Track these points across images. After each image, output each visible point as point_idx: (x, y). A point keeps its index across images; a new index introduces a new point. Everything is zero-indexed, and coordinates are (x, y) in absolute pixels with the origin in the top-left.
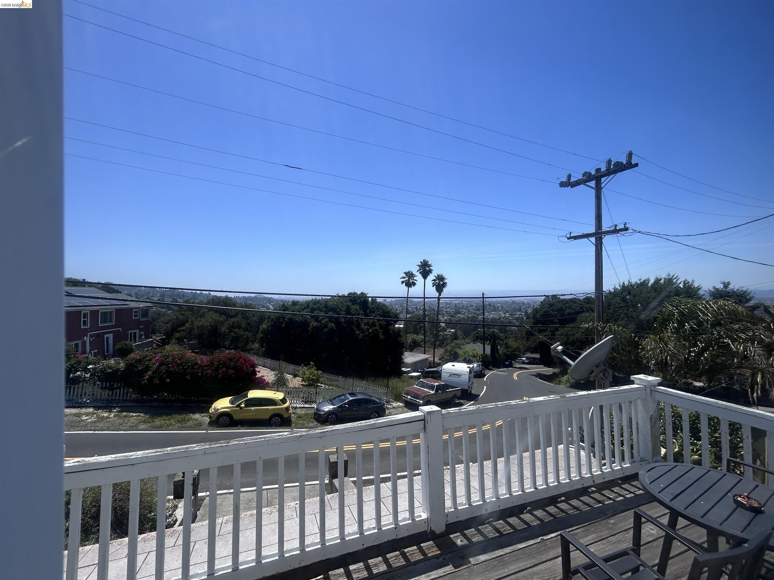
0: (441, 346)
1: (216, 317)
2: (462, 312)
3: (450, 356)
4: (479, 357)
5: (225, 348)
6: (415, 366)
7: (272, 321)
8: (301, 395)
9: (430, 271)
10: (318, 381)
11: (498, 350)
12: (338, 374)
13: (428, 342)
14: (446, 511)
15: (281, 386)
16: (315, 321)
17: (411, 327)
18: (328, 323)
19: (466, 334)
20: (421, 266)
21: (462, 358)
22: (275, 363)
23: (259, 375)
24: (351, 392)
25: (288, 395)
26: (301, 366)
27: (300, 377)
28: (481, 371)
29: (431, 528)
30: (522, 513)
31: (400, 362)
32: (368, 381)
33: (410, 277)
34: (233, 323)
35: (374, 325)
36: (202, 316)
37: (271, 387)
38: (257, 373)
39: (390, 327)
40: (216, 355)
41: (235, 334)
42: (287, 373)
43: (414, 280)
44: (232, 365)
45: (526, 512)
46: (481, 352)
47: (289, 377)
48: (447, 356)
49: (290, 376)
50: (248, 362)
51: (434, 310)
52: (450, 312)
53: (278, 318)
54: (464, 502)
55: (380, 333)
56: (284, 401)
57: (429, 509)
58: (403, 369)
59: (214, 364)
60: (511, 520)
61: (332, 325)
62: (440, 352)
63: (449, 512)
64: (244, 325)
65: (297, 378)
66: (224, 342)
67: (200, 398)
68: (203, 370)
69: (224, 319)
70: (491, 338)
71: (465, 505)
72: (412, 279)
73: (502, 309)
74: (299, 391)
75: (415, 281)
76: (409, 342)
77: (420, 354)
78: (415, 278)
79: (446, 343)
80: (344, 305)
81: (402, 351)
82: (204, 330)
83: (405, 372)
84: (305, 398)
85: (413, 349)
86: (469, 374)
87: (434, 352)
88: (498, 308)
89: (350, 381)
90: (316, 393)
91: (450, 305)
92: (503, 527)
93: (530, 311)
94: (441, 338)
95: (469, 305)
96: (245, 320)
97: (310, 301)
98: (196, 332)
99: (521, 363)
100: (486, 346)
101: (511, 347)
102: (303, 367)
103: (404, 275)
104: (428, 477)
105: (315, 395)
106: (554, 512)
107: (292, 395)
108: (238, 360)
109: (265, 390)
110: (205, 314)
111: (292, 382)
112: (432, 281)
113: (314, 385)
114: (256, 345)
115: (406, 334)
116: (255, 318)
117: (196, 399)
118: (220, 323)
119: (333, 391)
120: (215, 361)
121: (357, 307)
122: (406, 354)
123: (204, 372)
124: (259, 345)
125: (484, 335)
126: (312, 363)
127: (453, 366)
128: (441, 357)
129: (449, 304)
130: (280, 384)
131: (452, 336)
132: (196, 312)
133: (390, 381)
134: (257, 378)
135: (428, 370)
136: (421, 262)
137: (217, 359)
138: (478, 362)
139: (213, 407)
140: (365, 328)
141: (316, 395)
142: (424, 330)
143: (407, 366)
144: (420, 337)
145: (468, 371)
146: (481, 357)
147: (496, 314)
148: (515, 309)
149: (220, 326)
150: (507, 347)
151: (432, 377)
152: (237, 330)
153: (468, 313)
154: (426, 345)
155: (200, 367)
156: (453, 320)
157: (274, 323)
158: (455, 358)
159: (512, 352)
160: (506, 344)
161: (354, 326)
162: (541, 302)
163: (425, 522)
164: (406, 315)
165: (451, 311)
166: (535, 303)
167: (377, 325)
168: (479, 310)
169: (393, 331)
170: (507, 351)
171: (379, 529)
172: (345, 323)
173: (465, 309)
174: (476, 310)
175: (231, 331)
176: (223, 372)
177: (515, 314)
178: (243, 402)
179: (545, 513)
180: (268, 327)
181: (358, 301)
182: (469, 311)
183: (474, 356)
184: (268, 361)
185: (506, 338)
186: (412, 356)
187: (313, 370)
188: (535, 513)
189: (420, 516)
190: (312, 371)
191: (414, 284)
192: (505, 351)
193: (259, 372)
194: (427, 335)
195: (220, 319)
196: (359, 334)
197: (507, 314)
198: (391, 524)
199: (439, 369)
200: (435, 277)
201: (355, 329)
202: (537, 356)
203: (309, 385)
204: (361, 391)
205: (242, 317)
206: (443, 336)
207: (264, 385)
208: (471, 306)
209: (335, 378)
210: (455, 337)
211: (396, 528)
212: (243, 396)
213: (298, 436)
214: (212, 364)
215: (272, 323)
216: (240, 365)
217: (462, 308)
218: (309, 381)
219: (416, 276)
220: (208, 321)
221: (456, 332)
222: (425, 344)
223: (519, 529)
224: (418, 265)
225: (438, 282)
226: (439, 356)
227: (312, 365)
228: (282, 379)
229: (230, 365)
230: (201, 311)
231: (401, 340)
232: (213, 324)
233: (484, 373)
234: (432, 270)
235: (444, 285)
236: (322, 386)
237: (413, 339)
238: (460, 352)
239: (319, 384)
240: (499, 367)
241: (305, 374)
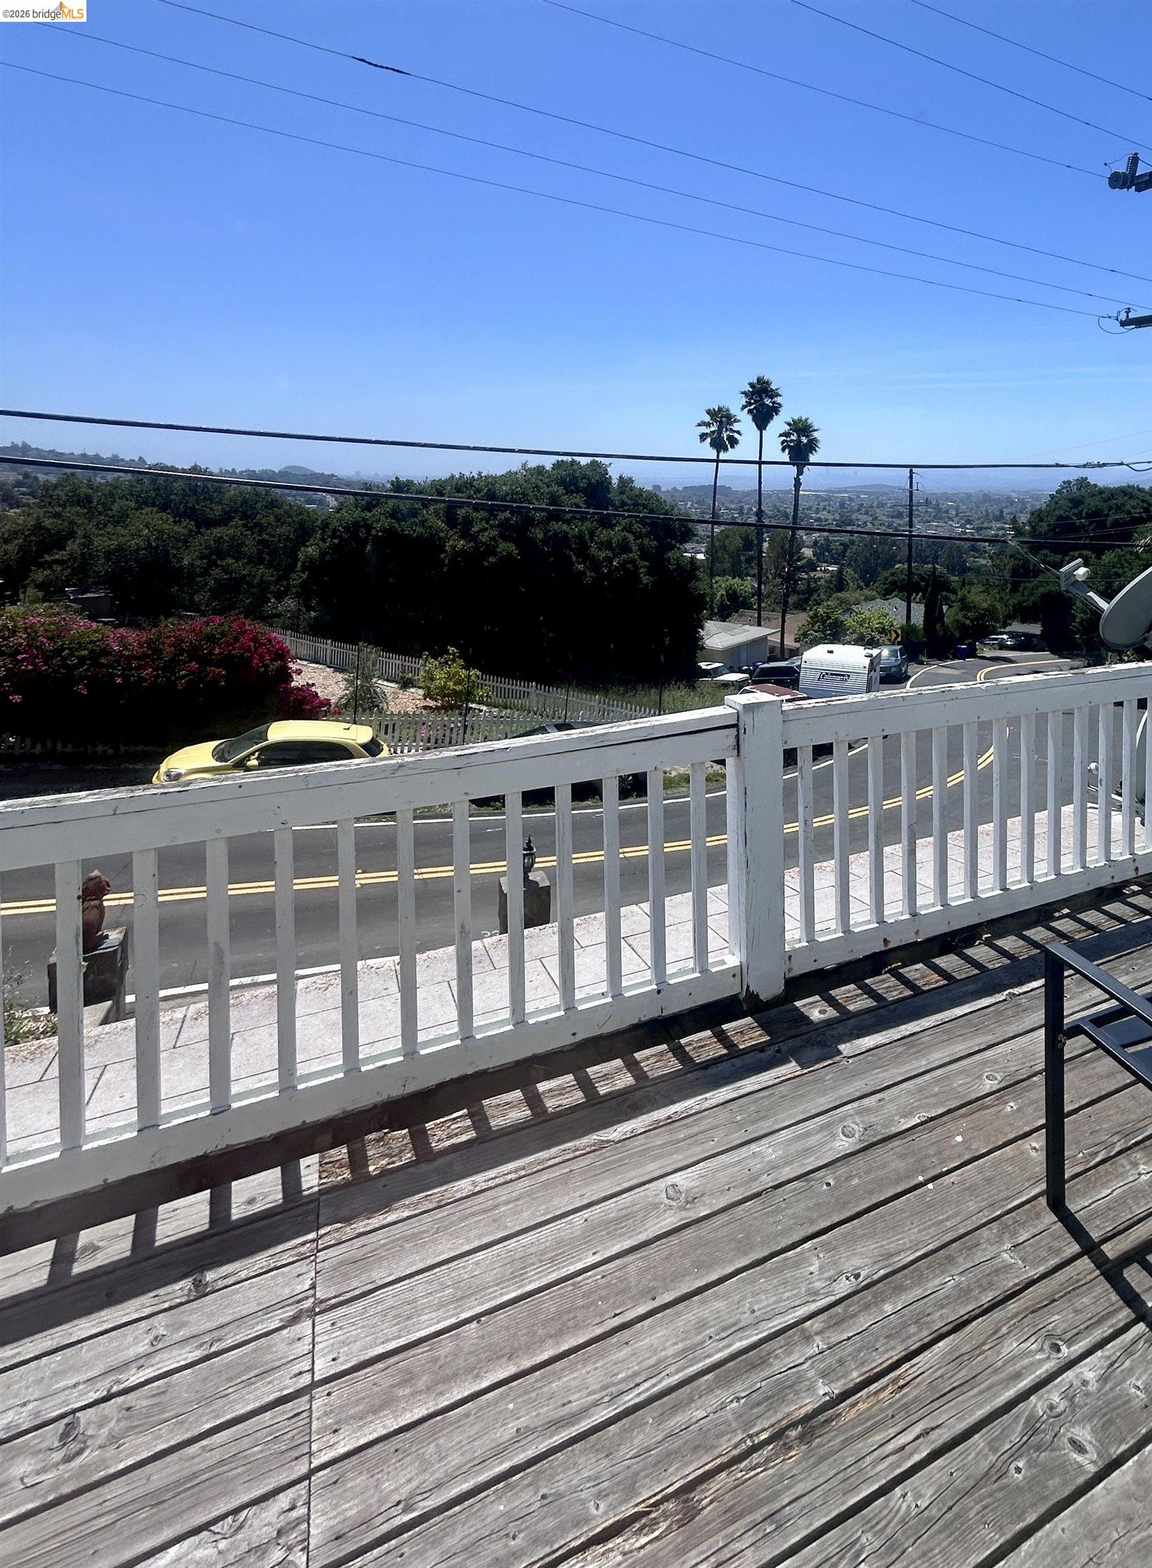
0: (801, 606)
1: (165, 522)
2: (858, 520)
3: (823, 632)
4: (896, 632)
5: (197, 610)
6: (734, 657)
7: (334, 536)
8: (424, 732)
9: (775, 409)
10: (469, 695)
11: (942, 615)
12: (527, 676)
13: (768, 596)
14: (787, 948)
15: (364, 710)
16: (461, 537)
17: (727, 557)
18: (496, 541)
19: (868, 576)
20: (753, 393)
21: (854, 636)
22: (348, 652)
23: (298, 682)
24: (561, 721)
25: (386, 733)
26: (420, 657)
27: (420, 688)
28: (899, 666)
29: (748, 987)
30: (971, 945)
31: (692, 646)
32: (610, 696)
33: (721, 422)
34: (218, 540)
35: (624, 547)
36: (121, 519)
37: (335, 713)
38: (294, 676)
39: (670, 554)
40: (166, 626)
41: (226, 571)
42: (379, 678)
43: (732, 430)
44: (218, 655)
45: (980, 944)
46: (899, 620)
47: (388, 687)
48: (816, 631)
49: (389, 684)
50: (265, 644)
51: (786, 515)
52: (826, 520)
53: (354, 528)
54: (833, 927)
55: (642, 570)
56: (372, 748)
57: (744, 943)
58: (703, 665)
59: (161, 650)
60: (941, 962)
61: (507, 547)
62: (797, 620)
63: (795, 950)
64: (250, 547)
65: (412, 690)
66: (192, 595)
67: (123, 749)
68: (129, 668)
69: (190, 531)
70: (927, 586)
71: (835, 931)
72: (727, 430)
73: (957, 515)
74: (416, 723)
75: (736, 435)
76: (719, 595)
77: (747, 627)
78: (736, 427)
79: (816, 600)
80: (543, 494)
81: (698, 618)
82: (126, 562)
83: (707, 673)
84: (433, 740)
85: (729, 615)
86: (870, 671)
87: (783, 621)
88: (947, 512)
89: (558, 694)
90: (466, 727)
91: (827, 503)
92: (923, 977)
93: (1023, 518)
94: (801, 586)
95: (875, 505)
96: (253, 533)
97: (446, 481)
98: (102, 566)
99: (997, 647)
100: (913, 605)
101: (975, 607)
102: (426, 660)
103: (707, 419)
104: (744, 865)
105: (461, 732)
106: (1042, 939)
107: (397, 734)
108: (236, 639)
109: (317, 719)
110: (128, 516)
111: (397, 701)
112: (781, 435)
113: (459, 708)
114: (290, 603)
115: (712, 575)
116: (284, 530)
117: (111, 752)
118: (178, 540)
119: (513, 722)
120: (164, 643)
121: (579, 499)
122: (710, 625)
123: (133, 676)
124: (299, 602)
125: (910, 579)
126: (451, 649)
127: (831, 652)
128: (801, 632)
129: (826, 500)
130: (361, 705)
131: (830, 582)
132: (100, 508)
133: (665, 696)
134: (293, 689)
135: (766, 665)
136: (752, 385)
137: (170, 637)
138: (894, 644)
139: (163, 767)
140: (602, 555)
141: (465, 733)
142: (760, 565)
143: (712, 655)
144: (747, 585)
145: (867, 665)
146: (899, 632)
147: (942, 527)
148: (987, 515)
149: (178, 549)
150: (965, 606)
151: (777, 683)
152: (230, 561)
153: (873, 525)
154: (763, 605)
155: (118, 662)
156: (835, 541)
157: (341, 541)
158: (834, 633)
159: (977, 619)
160: (962, 600)
161: (572, 549)
162: (1052, 496)
163: (734, 976)
164: (713, 529)
165: (830, 517)
166: (1037, 500)
167: (635, 548)
168: (900, 515)
169: (679, 566)
170: (965, 616)
171: (617, 995)
172: (545, 541)
173: (867, 513)
174: (892, 517)
175: (211, 564)
176: (191, 673)
177: (986, 528)
178: (253, 754)
179: (1022, 943)
180: (323, 554)
181: (583, 484)
182: (876, 518)
183: (883, 631)
184: (327, 647)
185: (963, 585)
186: (726, 630)
187: (457, 668)
188: (999, 943)
189: (723, 962)
190: (454, 670)
191: (733, 442)
192: (960, 617)
193: (299, 672)
194: (768, 578)
195: (176, 528)
196: (584, 573)
197: (968, 526)
198: (650, 982)
199: (793, 662)
200: (789, 424)
201: (574, 558)
202: (1035, 629)
203: (447, 708)
204: (590, 718)
205: (244, 525)
206: (809, 583)
207: (314, 708)
208: (881, 505)
209: (519, 687)
210: (839, 584)
211: (659, 992)
212: (254, 738)
213: (394, 765)
214: (157, 651)
215: (336, 541)
216: (242, 655)
217: (859, 510)
218: (444, 697)
219: (739, 421)
220: (140, 536)
221: (840, 572)
222: (760, 601)
223: (959, 978)
224: (742, 393)
225: (794, 437)
226: (796, 632)
227: (454, 654)
228: (366, 694)
229: (210, 654)
230: (115, 507)
231: (696, 589)
232: (154, 544)
233: (906, 671)
234: (780, 405)
235: (812, 446)
236: (481, 711)
237: (731, 588)
238: (849, 620)
239: (474, 706)
240: (942, 657)
241: (432, 679)
